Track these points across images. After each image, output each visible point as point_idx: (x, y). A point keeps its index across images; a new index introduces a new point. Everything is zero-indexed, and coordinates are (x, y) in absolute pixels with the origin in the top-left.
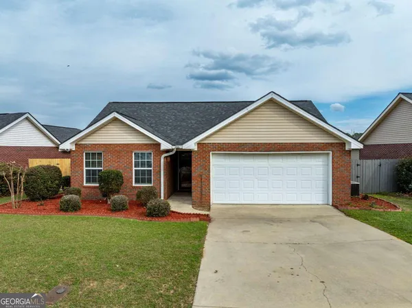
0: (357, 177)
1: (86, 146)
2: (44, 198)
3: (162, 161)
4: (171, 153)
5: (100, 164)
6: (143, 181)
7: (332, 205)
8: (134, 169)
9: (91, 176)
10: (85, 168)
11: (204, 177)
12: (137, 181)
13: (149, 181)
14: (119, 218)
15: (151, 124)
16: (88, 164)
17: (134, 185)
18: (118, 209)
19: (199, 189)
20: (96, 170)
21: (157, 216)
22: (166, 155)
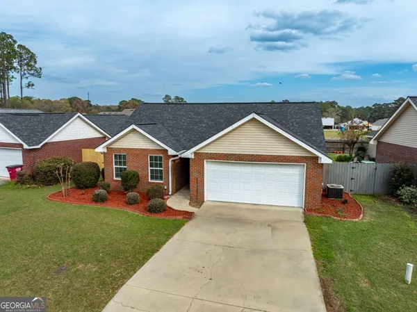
0: (352, 179)
1: (114, 149)
2: (86, 187)
3: (170, 163)
4: (176, 158)
5: (125, 163)
6: (157, 178)
7: (304, 209)
8: (150, 168)
9: (120, 172)
10: (114, 166)
11: (199, 179)
12: (152, 178)
13: (161, 179)
14: (129, 211)
15: (169, 127)
16: (116, 163)
17: (150, 181)
18: (131, 203)
19: (195, 189)
20: (122, 168)
21: (155, 212)
22: (173, 159)
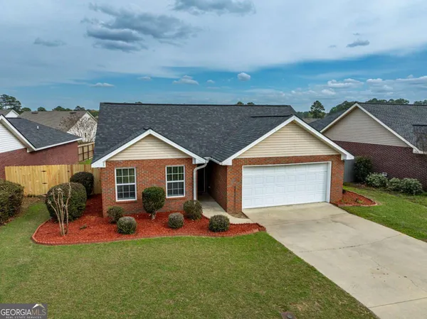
1: (118, 163)
3: (195, 174)
4: (202, 167)
5: (132, 180)
6: (176, 193)
7: (330, 203)
8: (167, 182)
9: (123, 192)
10: (116, 185)
11: (237, 187)
12: (170, 193)
13: (182, 193)
16: (119, 181)
17: (167, 197)
19: (233, 199)
20: (128, 186)
22: (199, 168)
